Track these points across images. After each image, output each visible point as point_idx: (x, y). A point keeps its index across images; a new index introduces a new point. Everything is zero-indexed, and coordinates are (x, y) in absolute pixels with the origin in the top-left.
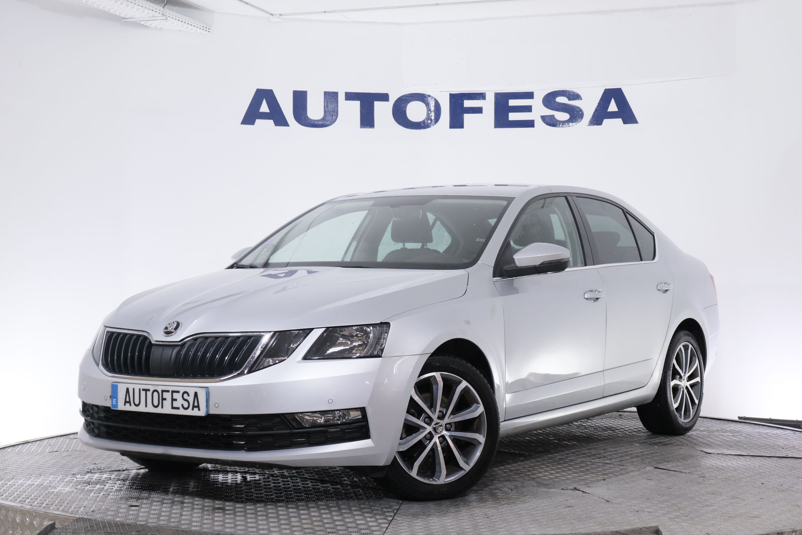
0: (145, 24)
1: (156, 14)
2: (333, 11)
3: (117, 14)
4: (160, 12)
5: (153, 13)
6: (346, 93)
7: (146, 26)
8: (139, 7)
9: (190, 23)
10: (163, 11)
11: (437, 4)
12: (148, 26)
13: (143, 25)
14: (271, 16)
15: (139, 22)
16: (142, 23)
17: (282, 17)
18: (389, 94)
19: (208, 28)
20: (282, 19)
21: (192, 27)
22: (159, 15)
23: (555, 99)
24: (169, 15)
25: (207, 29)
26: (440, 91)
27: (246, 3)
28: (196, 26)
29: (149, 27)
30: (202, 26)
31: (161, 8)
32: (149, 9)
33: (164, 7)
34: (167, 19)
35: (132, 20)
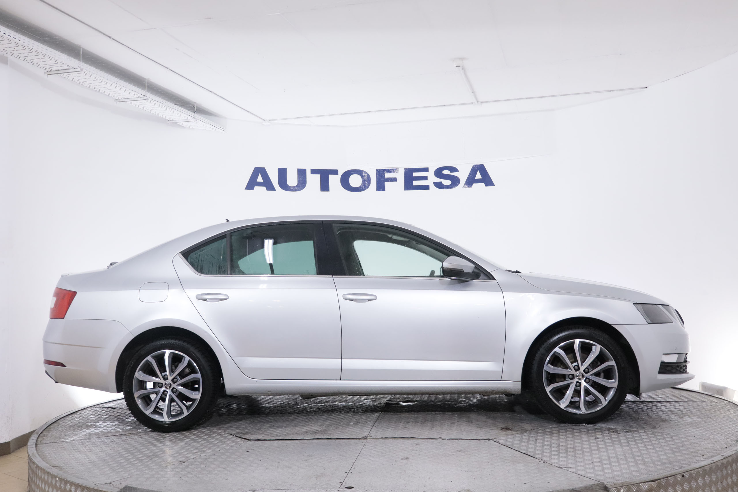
1: (190, 117)
2: (303, 117)
3: (164, 117)
4: (192, 116)
5: (188, 116)
7: (183, 127)
8: (178, 112)
9: (212, 125)
10: (194, 116)
11: (369, 112)
12: (185, 126)
13: (181, 126)
14: (263, 121)
15: (178, 123)
16: (181, 124)
17: (270, 122)
20: (270, 123)
21: (213, 127)
24: (198, 119)
25: (223, 129)
26: (370, 168)
27: (248, 112)
28: (216, 126)
30: (219, 127)
31: (193, 114)
32: (185, 114)
33: (195, 113)
34: (196, 121)
35: (173, 122)
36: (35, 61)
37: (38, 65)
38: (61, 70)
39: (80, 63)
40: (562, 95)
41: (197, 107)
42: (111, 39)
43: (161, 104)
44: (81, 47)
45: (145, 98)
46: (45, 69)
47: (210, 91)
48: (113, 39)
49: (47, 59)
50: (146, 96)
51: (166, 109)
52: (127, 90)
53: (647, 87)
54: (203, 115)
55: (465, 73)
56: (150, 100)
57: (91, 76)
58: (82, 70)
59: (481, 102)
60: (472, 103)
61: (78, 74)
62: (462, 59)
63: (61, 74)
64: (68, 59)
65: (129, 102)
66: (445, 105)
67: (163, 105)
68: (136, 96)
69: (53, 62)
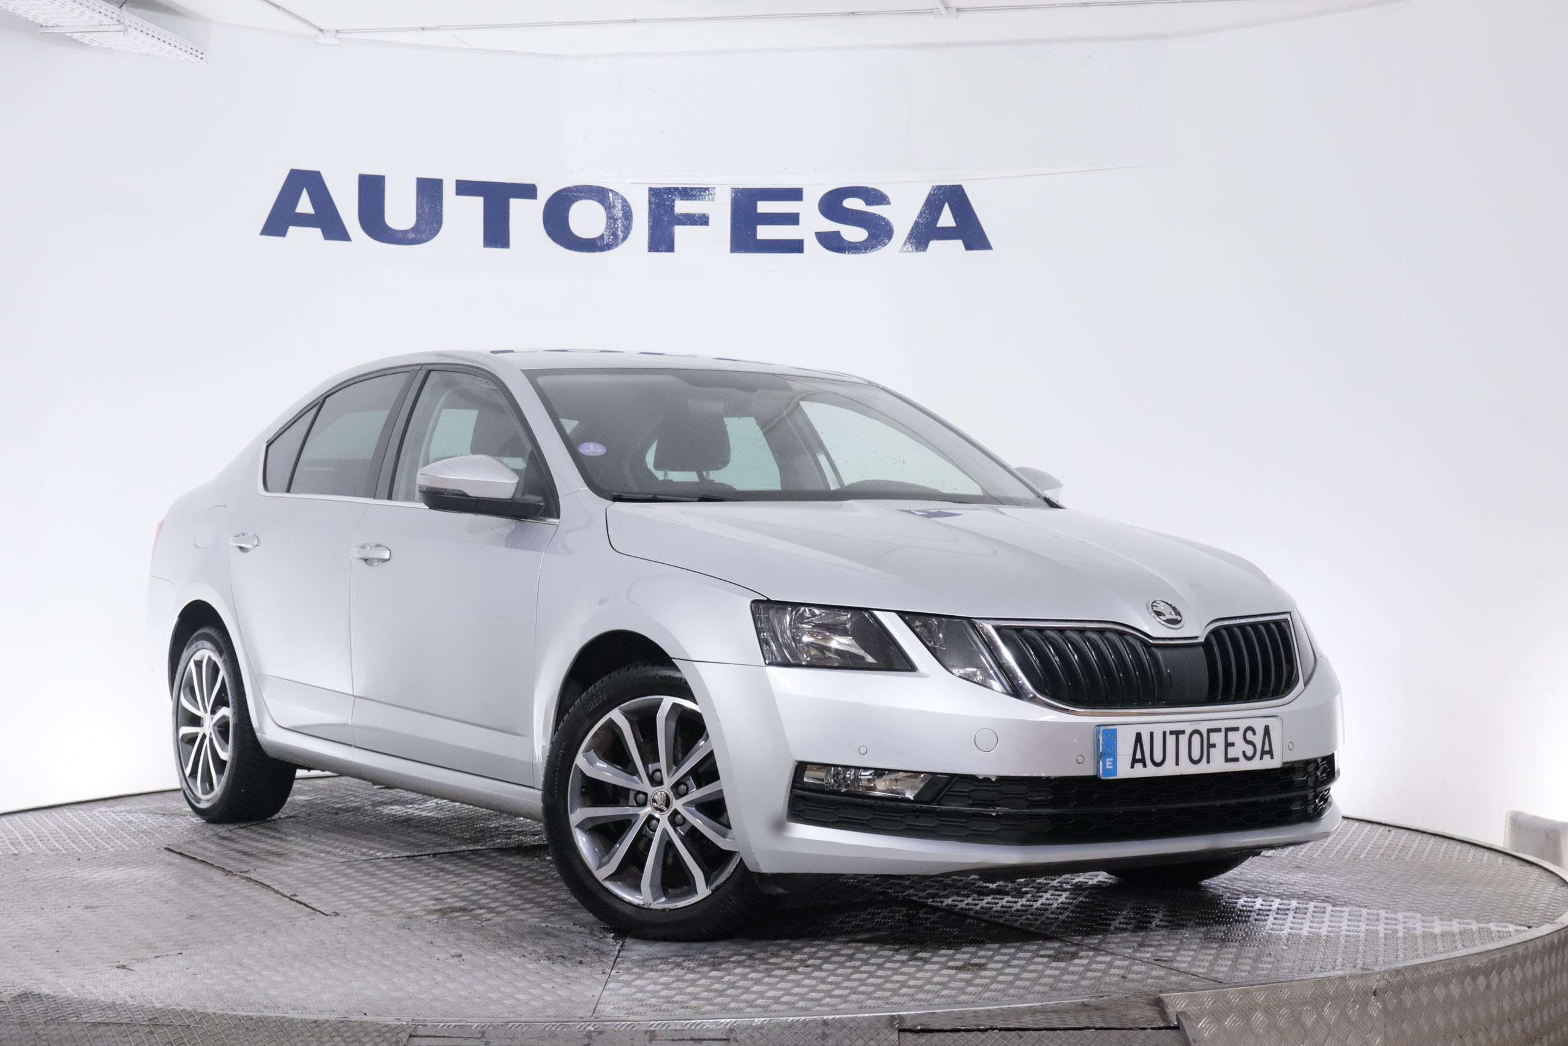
0: (81, 40)
1: (106, 21)
2: (439, 28)
3: (30, 17)
4: (113, 16)
5: (101, 17)
6: (457, 181)
7: (82, 43)
8: (75, 5)
9: (168, 41)
10: (119, 15)
11: (635, 21)
12: (87, 43)
13: (76, 41)
14: (319, 34)
15: (69, 35)
16: (76, 36)
17: (339, 36)
18: (537, 185)
19: (200, 51)
20: (339, 39)
21: (171, 48)
22: (112, 22)
23: (842, 203)
24: (131, 24)
25: (199, 54)
26: (632, 183)
28: (179, 46)
29: (88, 45)
30: (190, 46)
32: (94, 9)
35: (56, 30)
54: (140, 11)
59: (958, 10)
60: (931, 11)
66: (853, 13)
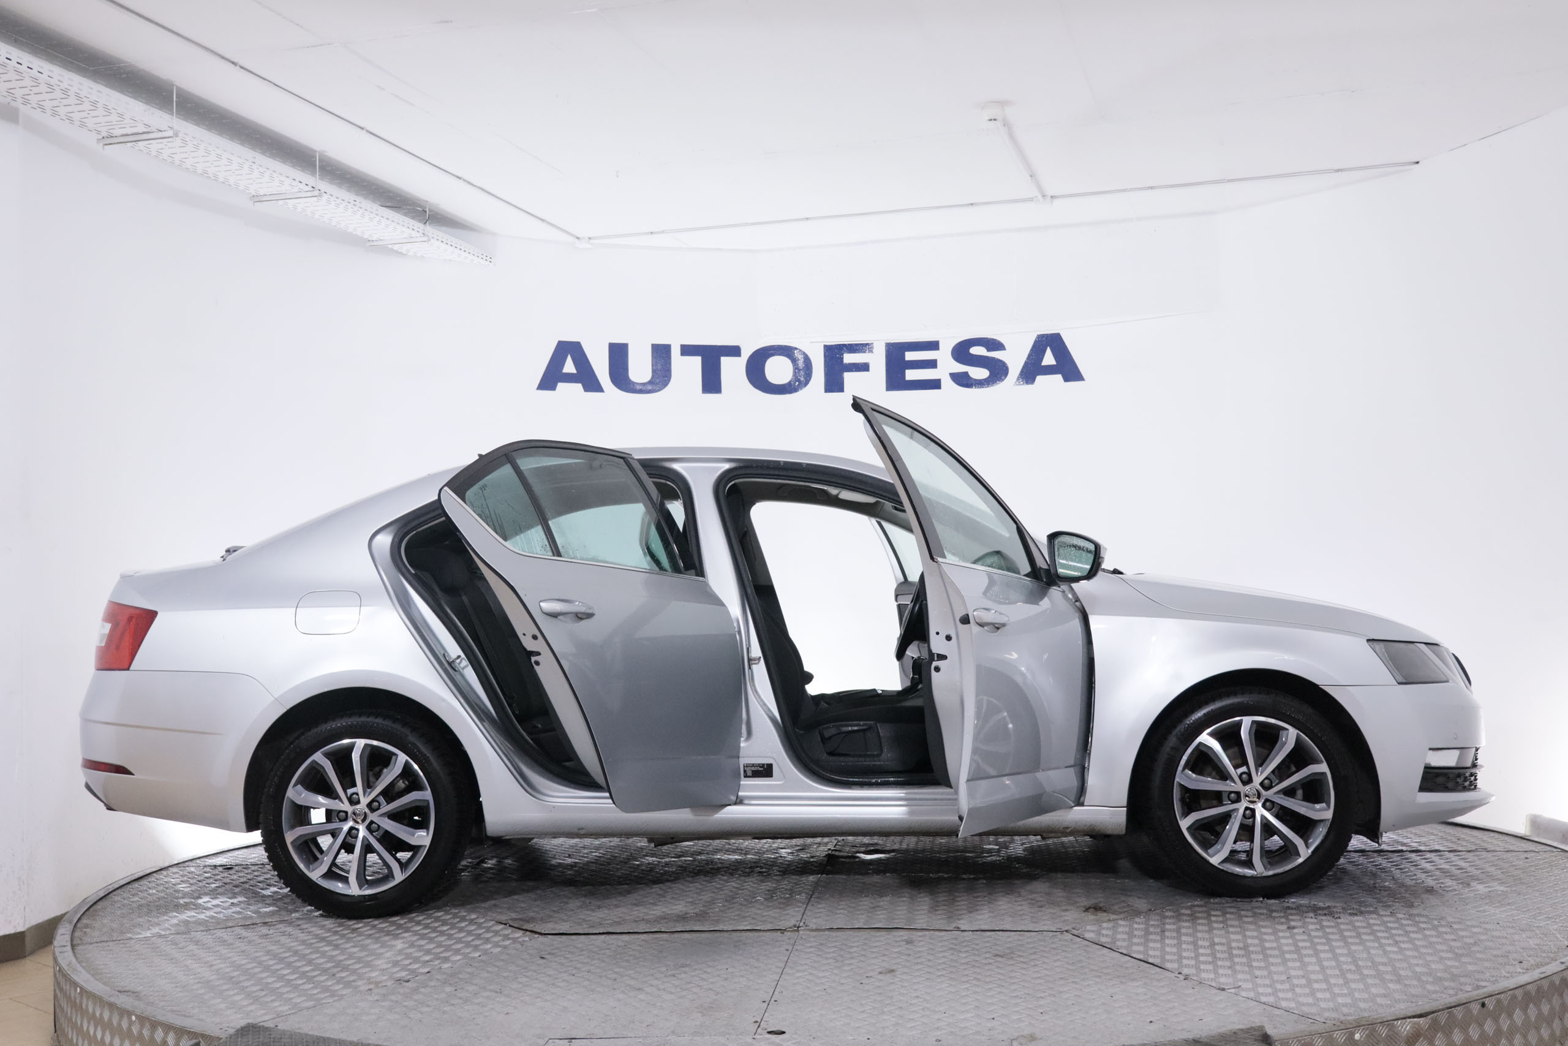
0: (399, 250)
1: (414, 234)
2: (663, 232)
3: (359, 233)
4: (419, 230)
5: (410, 231)
7: (401, 253)
8: (388, 222)
9: (463, 249)
10: (423, 230)
11: (807, 219)
12: (405, 253)
13: (396, 252)
14: (577, 240)
15: (390, 246)
16: (396, 247)
17: (591, 241)
19: (489, 256)
20: (592, 244)
21: (466, 254)
22: (418, 235)
24: (433, 236)
25: (488, 258)
26: (811, 343)
27: (543, 220)
28: (472, 252)
30: (481, 253)
31: (421, 225)
32: (403, 226)
33: (425, 223)
34: (429, 240)
35: (380, 243)
36: (76, 117)
37: (83, 125)
38: (132, 134)
39: (173, 119)
40: (1229, 181)
41: (430, 211)
42: (238, 67)
43: (350, 206)
44: (173, 85)
45: (316, 193)
46: (99, 132)
47: (458, 177)
48: (242, 67)
49: (100, 111)
50: (317, 188)
51: (363, 216)
52: (275, 175)
53: (1418, 163)
54: (444, 228)
55: (1011, 136)
56: (325, 197)
57: (197, 147)
58: (176, 135)
59: (1052, 197)
60: (1031, 200)
61: (168, 144)
62: (1003, 104)
63: (134, 143)
64: (145, 111)
65: (281, 202)
66: (972, 204)
67: (356, 209)
68: (296, 189)
69: (114, 117)
